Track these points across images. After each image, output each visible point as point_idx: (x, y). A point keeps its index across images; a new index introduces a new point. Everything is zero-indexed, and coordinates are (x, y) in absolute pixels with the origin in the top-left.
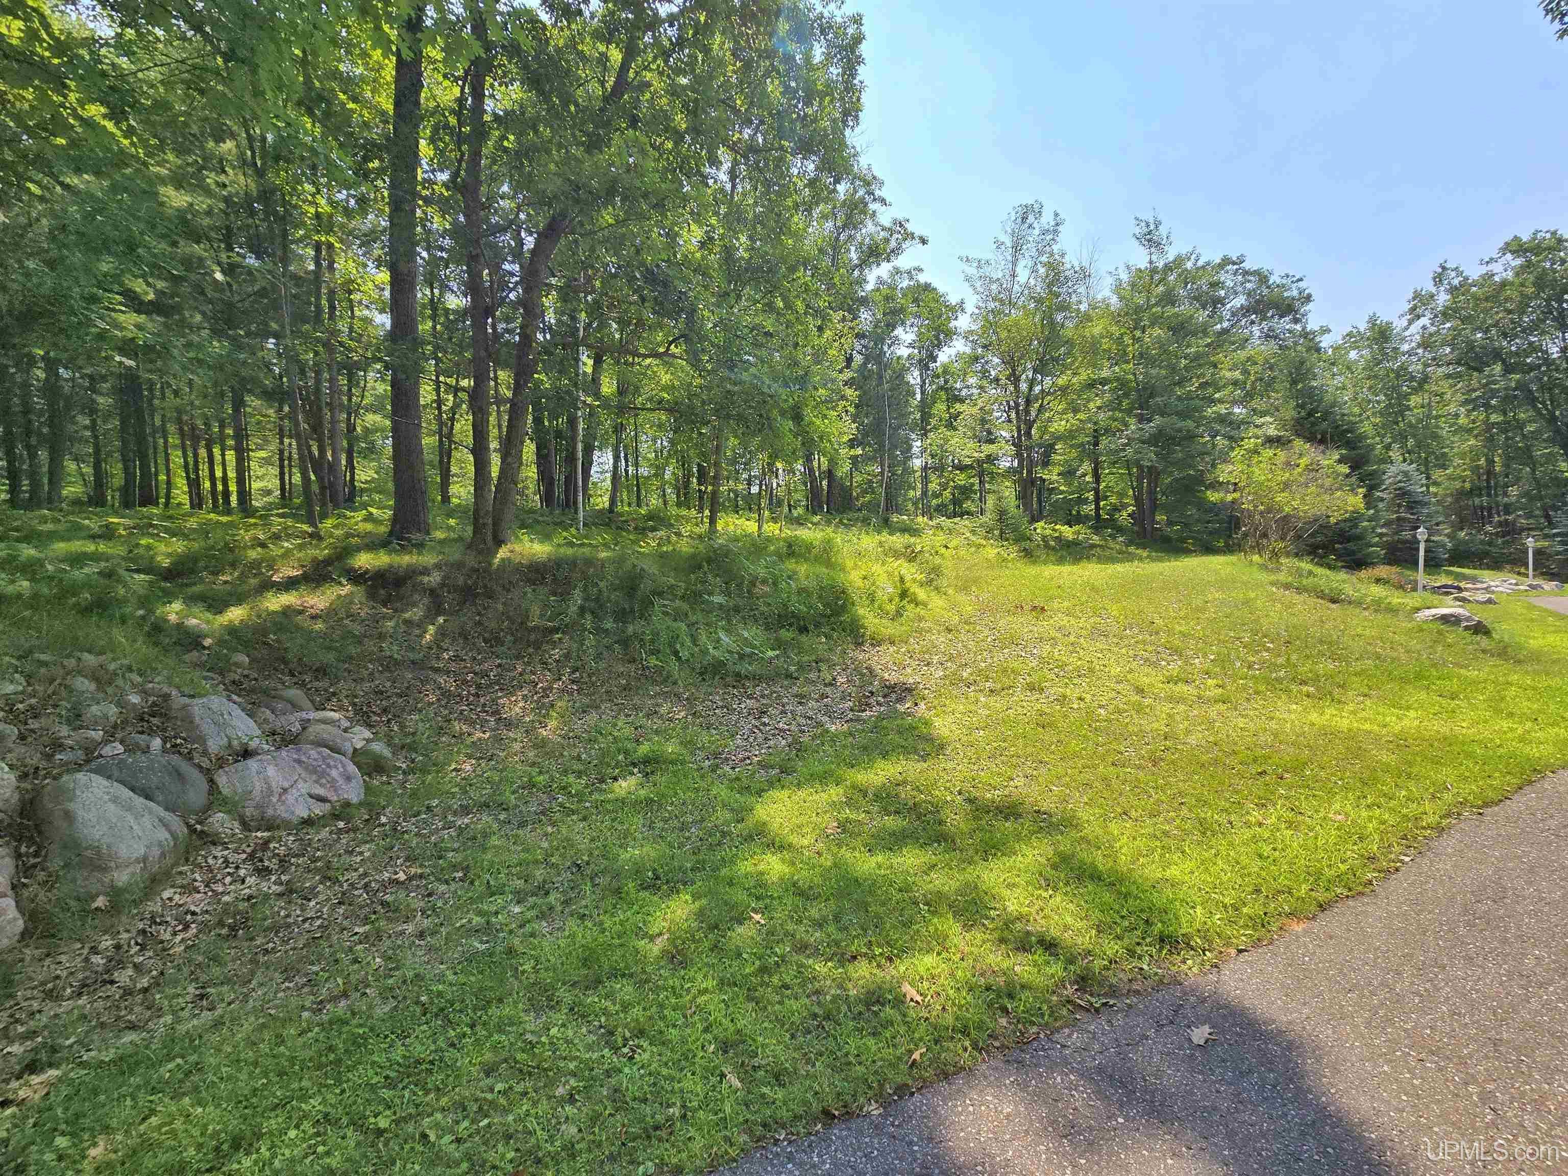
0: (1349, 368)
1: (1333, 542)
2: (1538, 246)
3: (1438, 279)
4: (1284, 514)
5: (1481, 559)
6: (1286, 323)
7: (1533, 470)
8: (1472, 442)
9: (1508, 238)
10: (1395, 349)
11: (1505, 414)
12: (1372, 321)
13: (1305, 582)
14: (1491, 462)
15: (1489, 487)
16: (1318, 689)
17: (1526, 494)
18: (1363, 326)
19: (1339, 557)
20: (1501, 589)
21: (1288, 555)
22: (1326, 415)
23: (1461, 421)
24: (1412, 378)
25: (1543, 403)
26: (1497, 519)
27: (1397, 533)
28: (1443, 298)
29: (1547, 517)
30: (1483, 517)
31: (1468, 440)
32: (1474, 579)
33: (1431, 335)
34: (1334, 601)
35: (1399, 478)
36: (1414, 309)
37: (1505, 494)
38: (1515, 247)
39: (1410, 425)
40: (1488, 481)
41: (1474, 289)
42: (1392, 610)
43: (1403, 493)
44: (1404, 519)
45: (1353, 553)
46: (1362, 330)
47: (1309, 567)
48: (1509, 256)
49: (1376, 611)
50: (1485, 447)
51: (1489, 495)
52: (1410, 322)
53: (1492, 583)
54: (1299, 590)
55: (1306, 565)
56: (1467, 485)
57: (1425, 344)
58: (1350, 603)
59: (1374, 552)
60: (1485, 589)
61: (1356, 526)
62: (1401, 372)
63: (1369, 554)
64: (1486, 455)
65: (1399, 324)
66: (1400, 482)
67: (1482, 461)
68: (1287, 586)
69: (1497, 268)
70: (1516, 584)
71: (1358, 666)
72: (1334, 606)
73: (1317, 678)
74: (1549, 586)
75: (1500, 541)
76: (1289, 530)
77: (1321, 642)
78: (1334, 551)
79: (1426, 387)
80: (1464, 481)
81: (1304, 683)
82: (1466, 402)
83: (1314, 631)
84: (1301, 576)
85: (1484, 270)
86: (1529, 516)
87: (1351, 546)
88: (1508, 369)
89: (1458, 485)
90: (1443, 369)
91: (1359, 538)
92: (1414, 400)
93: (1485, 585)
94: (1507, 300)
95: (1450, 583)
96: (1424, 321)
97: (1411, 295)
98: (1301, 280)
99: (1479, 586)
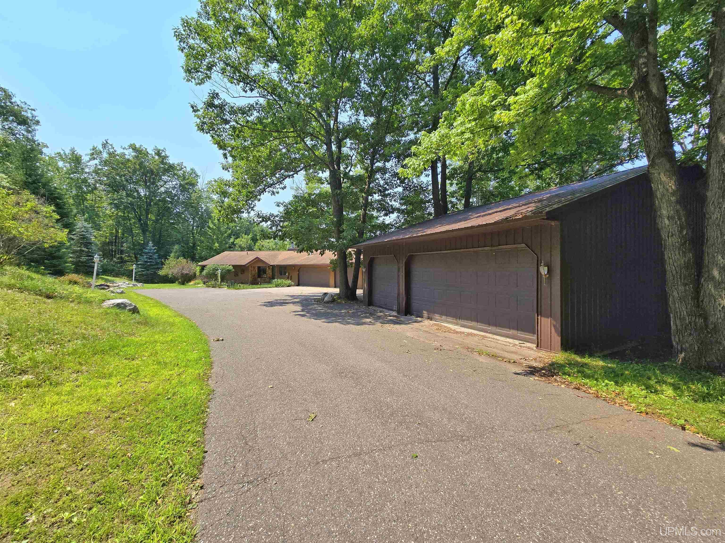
0: (58, 170)
1: (44, 259)
2: (141, 151)
3: (104, 145)
4: (11, 236)
5: (111, 273)
6: (21, 129)
7: (132, 238)
8: (111, 222)
9: (132, 143)
10: (83, 169)
11: (124, 213)
12: (73, 151)
13: (26, 283)
14: (117, 232)
15: (116, 242)
16: (37, 375)
17: (129, 247)
18: (68, 152)
19: (46, 268)
20: (123, 286)
21: (11, 264)
22: (45, 185)
23: (107, 212)
24: (89, 186)
25: (138, 213)
26: (118, 256)
27: (79, 258)
28: (105, 155)
29: (136, 257)
30: (112, 255)
31: (109, 221)
32: (113, 282)
33: (99, 169)
34: (49, 297)
35: (83, 229)
36: (92, 154)
37: (122, 246)
38: (133, 147)
39: (86, 207)
40: (116, 239)
41: (117, 157)
42: (89, 302)
43: (84, 237)
44: (83, 251)
45: (54, 266)
46: (67, 153)
47: (27, 273)
48: (131, 150)
49: (79, 303)
50: (116, 225)
51: (115, 245)
52: (90, 160)
53: (120, 284)
54: (21, 290)
55: (24, 271)
56: (107, 240)
57: (96, 172)
58: (61, 298)
59: (68, 266)
60: (118, 286)
61: (59, 250)
62: (85, 181)
63: (65, 267)
64: (116, 229)
65: (85, 158)
66: (83, 232)
67: (114, 231)
68: (10, 287)
69: (126, 152)
70: (128, 284)
71: (70, 347)
72: (49, 301)
73: (36, 365)
74: (139, 285)
75: (119, 265)
76: (13, 248)
77: (40, 331)
78: (43, 264)
79: (95, 192)
80: (106, 238)
81: (23, 372)
82: (111, 204)
83: (34, 322)
84: (22, 279)
85: (122, 151)
86: (129, 256)
87: (55, 262)
88: (128, 195)
89: (103, 239)
90: (103, 186)
91: (60, 258)
92: (89, 196)
93: (117, 285)
94: (129, 167)
95: (103, 283)
96: (97, 162)
97: (92, 148)
98: (34, 110)
99: (115, 285)
